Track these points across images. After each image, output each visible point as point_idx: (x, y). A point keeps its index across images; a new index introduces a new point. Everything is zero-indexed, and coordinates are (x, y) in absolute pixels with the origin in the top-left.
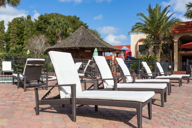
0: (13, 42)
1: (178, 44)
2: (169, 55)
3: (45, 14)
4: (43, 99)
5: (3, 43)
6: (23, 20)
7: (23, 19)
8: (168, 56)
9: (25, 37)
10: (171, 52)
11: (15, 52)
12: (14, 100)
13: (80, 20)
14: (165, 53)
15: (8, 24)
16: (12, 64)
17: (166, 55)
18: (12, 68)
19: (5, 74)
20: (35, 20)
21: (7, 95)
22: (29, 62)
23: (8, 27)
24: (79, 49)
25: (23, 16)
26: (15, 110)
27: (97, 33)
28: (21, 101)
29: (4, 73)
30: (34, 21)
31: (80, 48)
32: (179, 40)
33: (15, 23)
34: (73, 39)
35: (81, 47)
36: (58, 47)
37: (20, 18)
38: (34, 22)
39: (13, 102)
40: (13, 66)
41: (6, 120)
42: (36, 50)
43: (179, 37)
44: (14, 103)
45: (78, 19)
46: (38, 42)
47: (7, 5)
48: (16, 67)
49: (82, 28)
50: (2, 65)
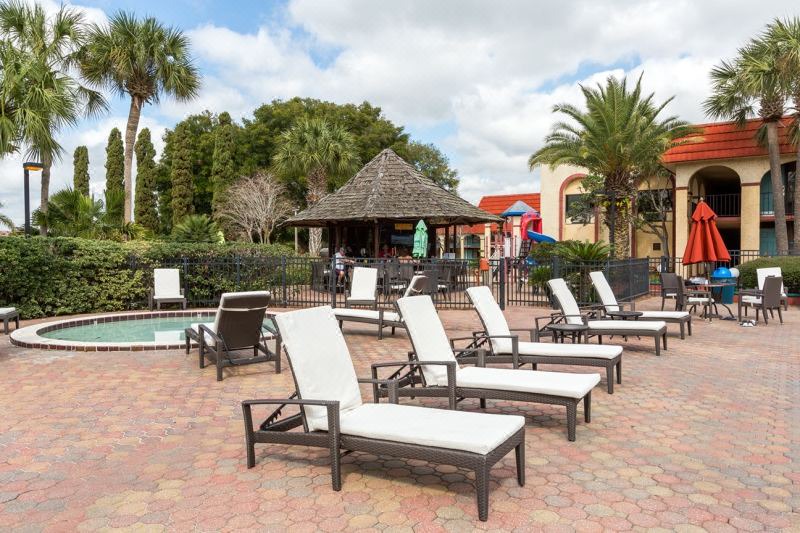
0: (180, 196)
1: (690, 193)
2: (664, 227)
3: (274, 102)
4: (263, 427)
5: (152, 196)
6: (210, 124)
7: (209, 120)
8: (660, 230)
9: (214, 178)
10: (669, 216)
11: (188, 237)
12: (195, 414)
13: (381, 115)
14: (650, 221)
15: (165, 137)
16: (182, 276)
17: (654, 227)
18: (183, 290)
19: (162, 308)
20: (244, 120)
21: (174, 393)
22: (229, 303)
23: (165, 144)
24: (376, 222)
25: (207, 111)
26: (197, 451)
27: (437, 153)
28: (210, 415)
29: (159, 305)
30: (243, 125)
31: (378, 219)
32: (695, 180)
33: (184, 138)
34: (358, 191)
35: (382, 219)
36: (314, 217)
37: (200, 118)
38: (241, 128)
39: (189, 419)
40: (185, 284)
41: (177, 483)
42: (248, 219)
43: (692, 171)
44: (193, 426)
45: (378, 111)
46: (255, 196)
47: (163, 96)
48: (192, 285)
49: (384, 157)
50: (153, 279)
